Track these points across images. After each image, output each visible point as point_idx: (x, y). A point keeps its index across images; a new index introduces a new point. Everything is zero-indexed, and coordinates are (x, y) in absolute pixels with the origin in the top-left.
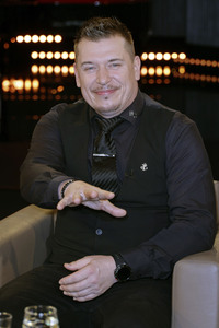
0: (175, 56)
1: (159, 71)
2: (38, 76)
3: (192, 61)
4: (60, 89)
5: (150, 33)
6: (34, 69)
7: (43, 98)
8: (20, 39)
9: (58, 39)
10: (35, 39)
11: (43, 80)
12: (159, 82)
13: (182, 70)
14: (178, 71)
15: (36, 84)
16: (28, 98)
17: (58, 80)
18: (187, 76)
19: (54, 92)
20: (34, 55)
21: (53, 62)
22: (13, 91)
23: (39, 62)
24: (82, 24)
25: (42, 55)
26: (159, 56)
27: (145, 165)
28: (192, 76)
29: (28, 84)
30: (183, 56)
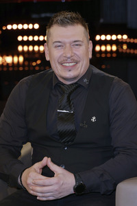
0: (119, 37)
1: (109, 48)
2: (23, 53)
3: (132, 41)
4: (39, 62)
5: (102, 21)
6: (20, 48)
7: (26, 68)
8: (9, 27)
9: (37, 26)
10: (20, 27)
11: (26, 56)
12: (109, 55)
13: (125, 47)
14: (122, 47)
15: (21, 59)
16: (16, 69)
17: (37, 56)
18: (128, 51)
19: (34, 64)
20: (20, 38)
21: (34, 43)
22: (5, 64)
23: (23, 43)
24: (53, 15)
25: (25, 38)
26: (109, 37)
27: (94, 118)
28: (132, 51)
29: (16, 59)
30: (125, 37)
